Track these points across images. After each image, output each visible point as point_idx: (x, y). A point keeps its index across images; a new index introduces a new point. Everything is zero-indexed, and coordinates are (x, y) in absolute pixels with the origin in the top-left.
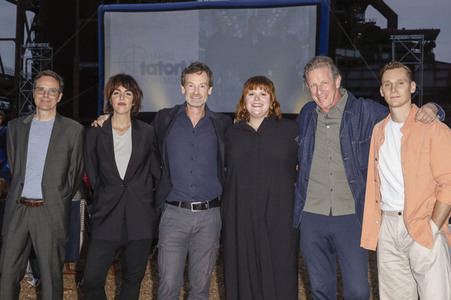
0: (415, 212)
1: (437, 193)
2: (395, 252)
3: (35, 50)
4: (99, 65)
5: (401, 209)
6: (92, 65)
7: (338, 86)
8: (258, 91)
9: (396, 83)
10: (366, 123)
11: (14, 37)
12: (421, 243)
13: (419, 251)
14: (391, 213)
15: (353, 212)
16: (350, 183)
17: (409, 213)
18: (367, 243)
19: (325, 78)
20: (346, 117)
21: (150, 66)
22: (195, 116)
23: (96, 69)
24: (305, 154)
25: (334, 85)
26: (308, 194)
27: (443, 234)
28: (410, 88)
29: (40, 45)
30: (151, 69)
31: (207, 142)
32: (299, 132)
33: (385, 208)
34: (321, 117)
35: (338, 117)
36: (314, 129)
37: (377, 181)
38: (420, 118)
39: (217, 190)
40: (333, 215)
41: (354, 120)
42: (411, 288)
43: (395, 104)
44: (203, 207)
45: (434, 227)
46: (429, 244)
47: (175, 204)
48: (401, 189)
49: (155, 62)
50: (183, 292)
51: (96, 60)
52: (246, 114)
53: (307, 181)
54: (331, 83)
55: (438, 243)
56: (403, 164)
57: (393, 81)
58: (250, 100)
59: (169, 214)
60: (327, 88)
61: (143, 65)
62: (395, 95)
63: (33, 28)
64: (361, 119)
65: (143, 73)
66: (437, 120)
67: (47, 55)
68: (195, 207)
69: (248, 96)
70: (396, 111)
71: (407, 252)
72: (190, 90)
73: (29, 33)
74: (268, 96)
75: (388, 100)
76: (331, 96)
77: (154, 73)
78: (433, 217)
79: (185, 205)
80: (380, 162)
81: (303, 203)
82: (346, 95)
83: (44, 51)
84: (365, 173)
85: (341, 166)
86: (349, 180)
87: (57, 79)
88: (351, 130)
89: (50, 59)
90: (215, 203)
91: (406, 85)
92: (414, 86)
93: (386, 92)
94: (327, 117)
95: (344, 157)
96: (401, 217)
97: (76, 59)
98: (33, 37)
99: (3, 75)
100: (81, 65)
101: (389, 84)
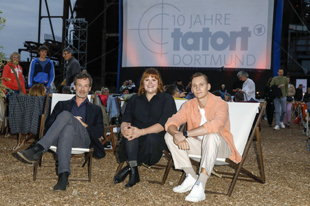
3: (76, 24)
6: (114, 35)
11: (62, 15)
23: (117, 38)
29: (79, 19)
51: (117, 32)
62: (199, 92)
63: (75, 9)
67: (83, 27)
73: (72, 13)
74: (157, 81)
83: (81, 24)
89: (86, 29)
91: (205, 86)
93: (194, 90)
97: (104, 31)
98: (75, 15)
99: (54, 42)
100: (107, 35)
101: (195, 86)
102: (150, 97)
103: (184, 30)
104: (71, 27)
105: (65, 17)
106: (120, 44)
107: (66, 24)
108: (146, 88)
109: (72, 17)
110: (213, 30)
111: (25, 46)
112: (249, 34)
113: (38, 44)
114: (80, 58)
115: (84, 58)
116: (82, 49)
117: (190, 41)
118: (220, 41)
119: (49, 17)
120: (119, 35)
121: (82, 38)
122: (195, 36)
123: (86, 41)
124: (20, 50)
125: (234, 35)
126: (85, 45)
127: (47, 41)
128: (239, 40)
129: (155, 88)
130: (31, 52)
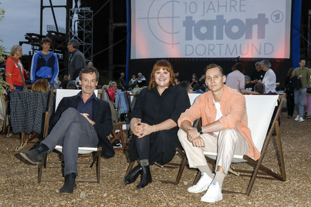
3: (81, 13)
6: (122, 24)
11: (66, 5)
23: (125, 27)
29: (83, 9)
51: (125, 21)
57: (212, 76)
62: (213, 84)
67: (89, 17)
73: (76, 2)
83: (86, 13)
89: (91, 19)
91: (220, 78)
97: (111, 20)
98: (79, 4)
99: (57, 33)
100: (114, 25)
101: (210, 78)
102: (161, 91)
103: (197, 18)
104: (76, 17)
105: (69, 6)
106: (128, 34)
107: (70, 14)
108: (157, 81)
109: (76, 6)
110: (228, 18)
111: (26, 38)
112: (266, 21)
113: (41, 36)
114: (86, 49)
115: (90, 50)
116: (87, 41)
117: (204, 30)
118: (235, 29)
119: (52, 7)
120: (127, 24)
121: (87, 28)
122: (208, 24)
123: (92, 32)
124: (21, 43)
125: (250, 22)
126: (90, 36)
127: (50, 32)
128: (255, 28)
129: (167, 81)
130: (33, 45)
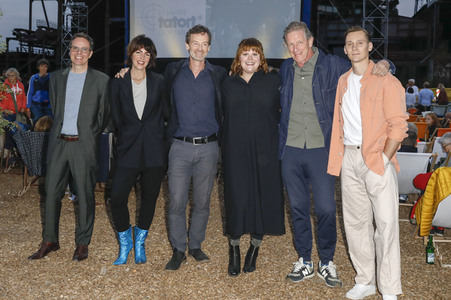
0: (370, 147)
1: (388, 131)
2: (355, 177)
3: (74, 8)
4: (125, 19)
5: (360, 144)
6: (119, 20)
7: (311, 45)
8: (251, 52)
9: (357, 43)
10: (333, 75)
12: (375, 171)
13: (373, 177)
14: (351, 147)
15: (323, 145)
16: (321, 123)
17: (365, 148)
18: (332, 170)
19: (300, 39)
20: (317, 70)
21: (167, 20)
22: (197, 68)
23: (123, 23)
24: (286, 100)
25: (308, 45)
26: (289, 132)
27: (393, 164)
28: (367, 47)
29: (78, 4)
30: (168, 23)
31: (206, 90)
32: (281, 83)
33: (347, 143)
34: (297, 71)
35: (311, 71)
36: (292, 80)
37: (341, 121)
38: (375, 72)
39: (215, 128)
40: (308, 147)
41: (324, 73)
42: (367, 206)
43: (356, 60)
44: (203, 141)
45: (385, 159)
46: (381, 172)
47: (181, 138)
48: (360, 128)
49: (171, 17)
50: (188, 208)
51: (123, 16)
52: (240, 70)
53: (287, 121)
54: (305, 43)
55: (389, 170)
56: (361, 109)
57: (354, 41)
58: (244, 58)
59: (177, 147)
60: (302, 47)
61: (161, 20)
62: (356, 52)
64: (329, 72)
65: (161, 27)
66: (389, 73)
67: (83, 12)
68: (196, 141)
69: (242, 56)
70: (356, 65)
71: (364, 178)
72: (195, 47)
74: (259, 56)
75: (350, 57)
76: (305, 52)
77: (170, 26)
78: (385, 150)
79: (189, 140)
80: (344, 105)
81: (285, 139)
82: (317, 52)
83: (81, 9)
84: (332, 114)
85: (313, 110)
86: (320, 121)
87: (88, 39)
88: (321, 81)
89: (86, 15)
90: (212, 138)
91: (365, 44)
92: (371, 46)
93: (348, 50)
94: (302, 70)
95: (315, 101)
96: (359, 150)
97: (107, 15)
99: (48, 28)
100: (111, 19)
101: (351, 44)
104: (68, 11)
106: (126, 32)
107: (63, 10)
109: (69, 1)
111: (14, 34)
113: (29, 32)
119: (42, 0)
121: (82, 25)
123: (87, 29)
124: (8, 39)
127: (40, 28)
130: (21, 41)
